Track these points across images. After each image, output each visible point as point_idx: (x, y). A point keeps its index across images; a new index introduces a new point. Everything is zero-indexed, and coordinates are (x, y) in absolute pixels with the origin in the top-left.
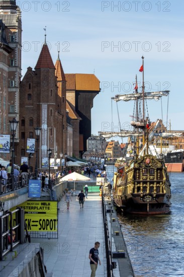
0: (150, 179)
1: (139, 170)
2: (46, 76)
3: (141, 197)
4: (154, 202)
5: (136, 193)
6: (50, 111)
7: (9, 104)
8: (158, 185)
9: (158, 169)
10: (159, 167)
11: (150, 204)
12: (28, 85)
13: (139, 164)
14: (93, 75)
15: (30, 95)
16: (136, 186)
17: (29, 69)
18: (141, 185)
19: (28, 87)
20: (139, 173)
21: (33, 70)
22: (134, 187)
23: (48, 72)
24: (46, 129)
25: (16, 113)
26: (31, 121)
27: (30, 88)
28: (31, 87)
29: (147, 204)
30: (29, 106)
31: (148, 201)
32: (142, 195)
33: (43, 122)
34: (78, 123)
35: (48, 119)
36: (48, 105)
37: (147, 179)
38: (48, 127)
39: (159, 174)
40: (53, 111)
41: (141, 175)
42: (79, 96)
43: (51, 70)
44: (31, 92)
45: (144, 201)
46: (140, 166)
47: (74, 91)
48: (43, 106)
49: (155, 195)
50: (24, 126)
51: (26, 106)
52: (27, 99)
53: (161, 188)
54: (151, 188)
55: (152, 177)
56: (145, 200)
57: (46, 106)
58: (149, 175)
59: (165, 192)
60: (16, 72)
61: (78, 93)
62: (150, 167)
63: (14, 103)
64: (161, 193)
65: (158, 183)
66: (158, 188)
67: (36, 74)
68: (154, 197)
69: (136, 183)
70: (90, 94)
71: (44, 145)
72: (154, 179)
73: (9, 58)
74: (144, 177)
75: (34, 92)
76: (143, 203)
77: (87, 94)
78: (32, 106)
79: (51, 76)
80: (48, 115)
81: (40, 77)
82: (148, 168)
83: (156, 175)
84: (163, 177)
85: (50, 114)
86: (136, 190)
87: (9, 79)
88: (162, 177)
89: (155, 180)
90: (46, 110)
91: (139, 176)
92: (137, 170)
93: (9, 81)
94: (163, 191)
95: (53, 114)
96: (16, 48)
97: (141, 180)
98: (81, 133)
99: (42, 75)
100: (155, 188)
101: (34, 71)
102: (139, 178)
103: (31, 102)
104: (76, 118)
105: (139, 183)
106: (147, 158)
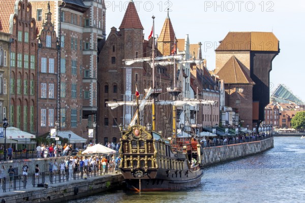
0: (140, 152)
1: (128, 142)
2: (130, 37)
3: (132, 172)
4: (146, 177)
5: (126, 167)
6: (135, 76)
7: (84, 68)
8: (149, 159)
9: (148, 141)
10: (149, 139)
11: (141, 180)
12: (112, 47)
13: (127, 135)
14: (271, 34)
15: (114, 58)
16: (126, 160)
17: (113, 29)
18: (131, 159)
19: (112, 49)
20: (128, 145)
21: (118, 30)
22: (124, 160)
23: (132, 32)
24: (130, 96)
25: (91, 78)
26: (115, 87)
27: (114, 51)
28: (115, 49)
29: (138, 180)
30: (113, 71)
31: (139, 176)
32: (132, 170)
33: (127, 88)
34: (251, 89)
35: (132, 85)
36: (132, 69)
37: (137, 152)
38: (132, 93)
39: (149, 147)
40: (138, 76)
41: (131, 147)
42: (255, 57)
43: (136, 31)
44: (115, 56)
45: (135, 177)
46: (128, 138)
47: (249, 52)
48: (127, 70)
49: (146, 170)
50: (108, 92)
51: (110, 71)
52: (110, 63)
53: (153, 162)
54: (142, 162)
55: (142, 150)
56: (136, 175)
57: (131, 70)
58: (138, 148)
59: (157, 166)
60: (91, 33)
61: (253, 54)
62: (138, 138)
63: (89, 68)
64: (153, 167)
65: (149, 156)
66: (149, 162)
67: (121, 35)
68: (145, 173)
69: (125, 157)
70: (267, 54)
71: (128, 113)
72: (144, 152)
73: (84, 18)
74: (134, 150)
75: (119, 55)
76: (134, 178)
77: (264, 54)
78: (116, 71)
79: (137, 37)
80: (132, 80)
81: (124, 38)
82: (137, 140)
83: (146, 147)
84: (154, 150)
85: (135, 80)
86: (126, 164)
87: (84, 41)
88: (152, 150)
89: (146, 153)
90: (130, 75)
91: (128, 148)
92: (126, 142)
93: (84, 43)
94: (155, 166)
95: (138, 80)
96: (91, 6)
97: (131, 153)
98: (254, 99)
99: (125, 36)
100: (146, 162)
101: (118, 32)
102: (128, 151)
103: (115, 65)
104: (248, 82)
105: (128, 156)
106: (135, 129)
